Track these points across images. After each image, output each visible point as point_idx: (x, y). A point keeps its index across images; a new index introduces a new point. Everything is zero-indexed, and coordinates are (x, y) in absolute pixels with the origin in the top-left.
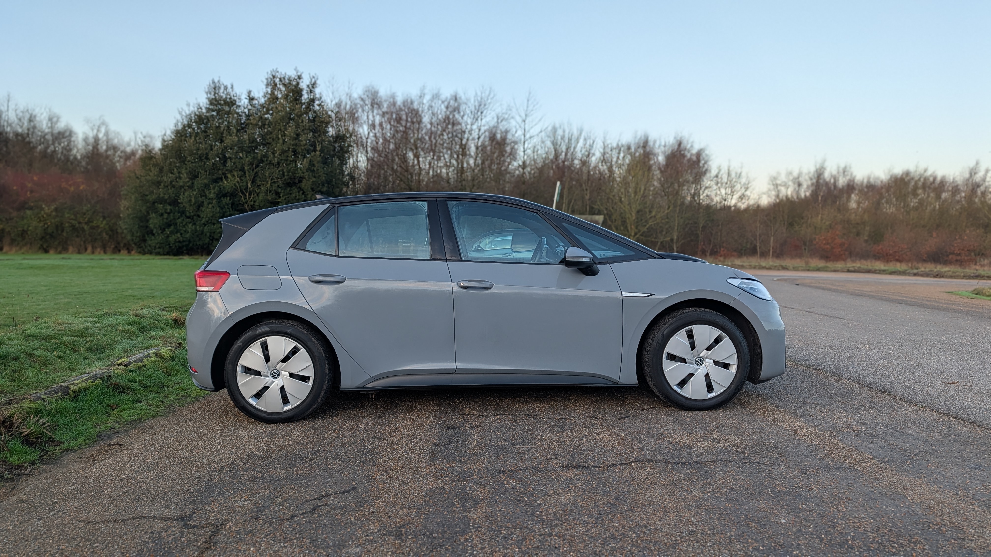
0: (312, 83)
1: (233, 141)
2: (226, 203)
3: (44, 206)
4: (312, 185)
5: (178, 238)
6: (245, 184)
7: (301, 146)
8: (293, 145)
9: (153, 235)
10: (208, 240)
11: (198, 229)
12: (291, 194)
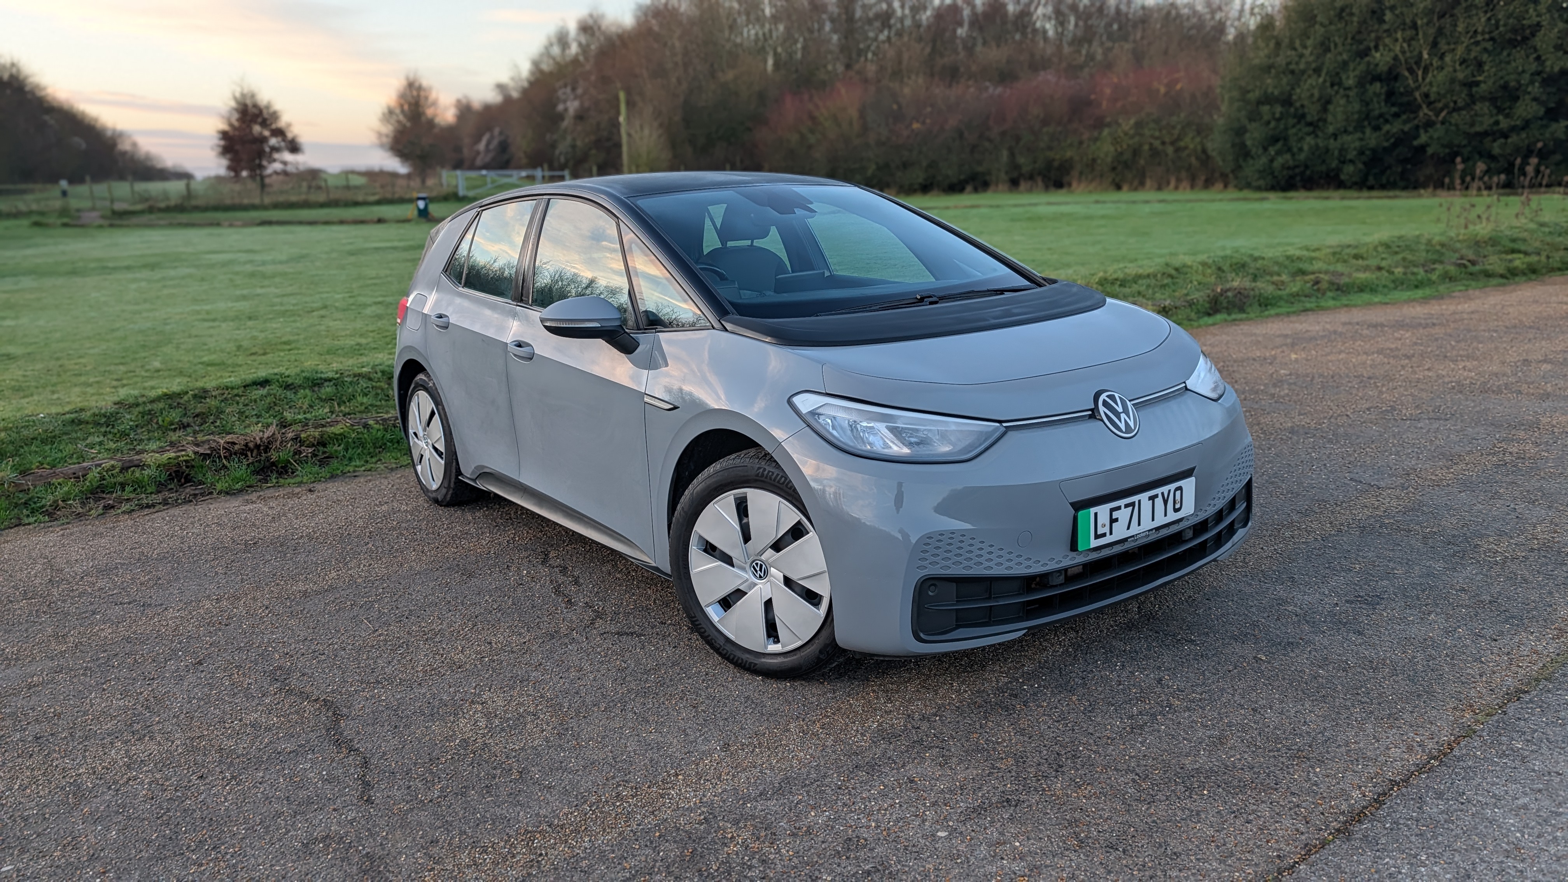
2: (1375, 93)
3: (1122, 121)
6: (1416, 53)
9: (1253, 158)
11: (1321, 145)
12: (1508, 63)
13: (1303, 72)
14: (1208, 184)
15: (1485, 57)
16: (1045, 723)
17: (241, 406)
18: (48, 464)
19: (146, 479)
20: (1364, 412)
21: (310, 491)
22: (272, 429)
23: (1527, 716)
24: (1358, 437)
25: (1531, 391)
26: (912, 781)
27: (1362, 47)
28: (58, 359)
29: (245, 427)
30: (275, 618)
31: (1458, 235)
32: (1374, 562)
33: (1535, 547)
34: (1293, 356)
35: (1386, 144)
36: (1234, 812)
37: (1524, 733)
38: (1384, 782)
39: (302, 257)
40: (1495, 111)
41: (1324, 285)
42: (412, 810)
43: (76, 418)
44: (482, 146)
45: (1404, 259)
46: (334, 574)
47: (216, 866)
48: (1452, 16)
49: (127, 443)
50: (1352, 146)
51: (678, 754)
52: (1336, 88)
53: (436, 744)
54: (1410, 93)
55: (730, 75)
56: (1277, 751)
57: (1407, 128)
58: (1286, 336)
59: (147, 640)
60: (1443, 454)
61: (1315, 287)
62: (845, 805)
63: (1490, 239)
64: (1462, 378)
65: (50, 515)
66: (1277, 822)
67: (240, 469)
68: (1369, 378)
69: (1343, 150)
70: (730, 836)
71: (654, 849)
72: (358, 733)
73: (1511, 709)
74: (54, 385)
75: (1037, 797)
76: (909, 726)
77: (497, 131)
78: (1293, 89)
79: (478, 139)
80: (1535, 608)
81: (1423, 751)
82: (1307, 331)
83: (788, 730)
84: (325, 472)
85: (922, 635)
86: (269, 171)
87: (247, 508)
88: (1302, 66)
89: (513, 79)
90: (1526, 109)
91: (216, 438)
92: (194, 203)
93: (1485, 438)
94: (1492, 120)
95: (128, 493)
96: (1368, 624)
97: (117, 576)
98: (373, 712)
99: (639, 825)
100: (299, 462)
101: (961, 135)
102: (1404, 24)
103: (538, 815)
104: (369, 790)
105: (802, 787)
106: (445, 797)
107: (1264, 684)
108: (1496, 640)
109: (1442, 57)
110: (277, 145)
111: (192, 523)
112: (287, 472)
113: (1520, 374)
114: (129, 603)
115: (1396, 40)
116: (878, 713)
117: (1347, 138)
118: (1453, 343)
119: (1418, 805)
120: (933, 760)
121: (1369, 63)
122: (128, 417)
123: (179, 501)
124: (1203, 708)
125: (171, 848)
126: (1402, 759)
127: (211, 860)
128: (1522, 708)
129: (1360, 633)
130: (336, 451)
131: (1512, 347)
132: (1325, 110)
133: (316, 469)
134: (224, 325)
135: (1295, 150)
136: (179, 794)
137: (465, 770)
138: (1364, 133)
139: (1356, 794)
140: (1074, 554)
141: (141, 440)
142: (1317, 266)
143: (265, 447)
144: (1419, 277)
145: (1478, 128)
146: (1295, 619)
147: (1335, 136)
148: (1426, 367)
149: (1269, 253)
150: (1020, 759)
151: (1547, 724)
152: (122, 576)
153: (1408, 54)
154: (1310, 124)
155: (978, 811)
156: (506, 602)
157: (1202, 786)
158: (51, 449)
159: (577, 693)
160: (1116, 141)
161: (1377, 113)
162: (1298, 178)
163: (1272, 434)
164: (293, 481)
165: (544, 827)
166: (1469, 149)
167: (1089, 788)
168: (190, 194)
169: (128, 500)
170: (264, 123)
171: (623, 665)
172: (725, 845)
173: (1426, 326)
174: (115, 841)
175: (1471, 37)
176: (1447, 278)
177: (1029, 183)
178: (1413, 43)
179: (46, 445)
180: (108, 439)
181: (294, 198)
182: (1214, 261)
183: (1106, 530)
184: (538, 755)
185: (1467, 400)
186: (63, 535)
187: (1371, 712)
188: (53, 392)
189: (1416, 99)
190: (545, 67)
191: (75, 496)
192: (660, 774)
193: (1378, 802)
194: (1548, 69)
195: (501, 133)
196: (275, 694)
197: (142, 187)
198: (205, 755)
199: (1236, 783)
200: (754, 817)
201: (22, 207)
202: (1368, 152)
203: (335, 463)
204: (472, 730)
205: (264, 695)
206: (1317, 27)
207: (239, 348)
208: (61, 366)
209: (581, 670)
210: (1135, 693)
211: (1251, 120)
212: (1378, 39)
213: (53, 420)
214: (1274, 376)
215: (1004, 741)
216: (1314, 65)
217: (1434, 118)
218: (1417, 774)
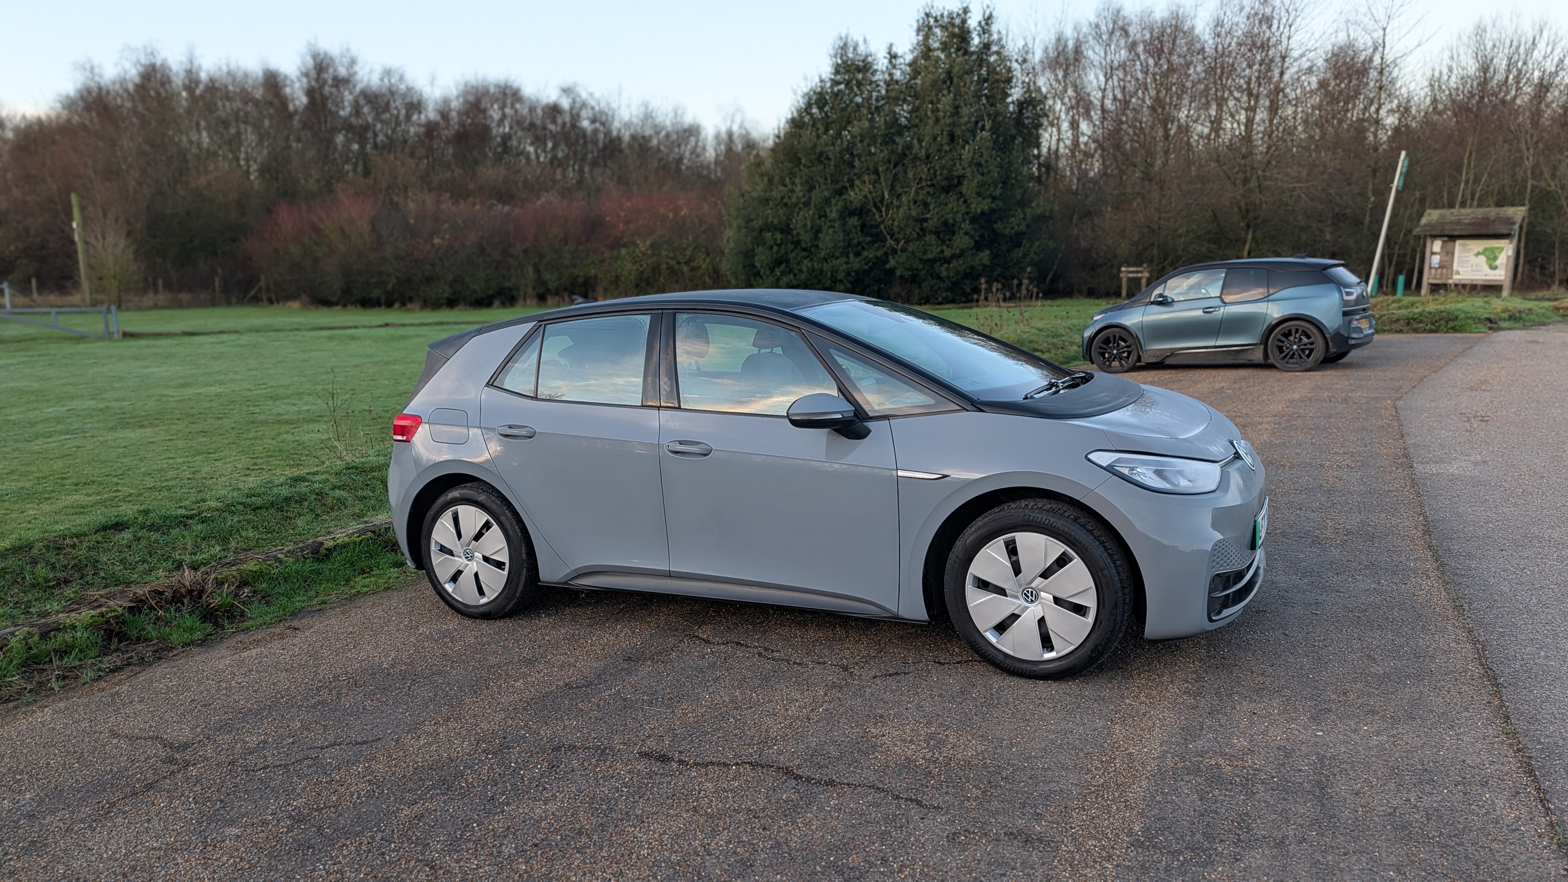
0: (986, 16)
1: (862, 129)
2: (853, 225)
3: (638, 242)
4: (978, 187)
5: (791, 281)
6: (879, 193)
7: (961, 125)
8: (949, 125)
9: (761, 277)
10: (829, 282)
11: (816, 267)
12: (946, 204)
13: (796, 205)
15: (929, 199)
27: (838, 186)
35: (866, 267)
40: (940, 242)
48: (903, 165)
50: (841, 268)
52: (823, 219)
54: (877, 225)
55: (203, 181)
57: (879, 254)
69: (834, 271)
78: (789, 219)
88: (794, 200)
90: (961, 241)
94: (939, 250)
101: (482, 250)
102: (868, 169)
109: (899, 196)
115: (865, 182)
117: (835, 262)
121: (846, 200)
132: (816, 237)
138: (848, 257)
145: (930, 256)
147: (825, 259)
153: (874, 194)
154: (804, 250)
160: (635, 260)
161: (856, 241)
166: (924, 272)
175: (918, 184)
177: (557, 298)
178: (877, 185)
189: (882, 231)
194: (973, 210)
202: (853, 274)
206: (802, 168)
211: (757, 244)
212: (851, 180)
216: (803, 200)
217: (896, 246)
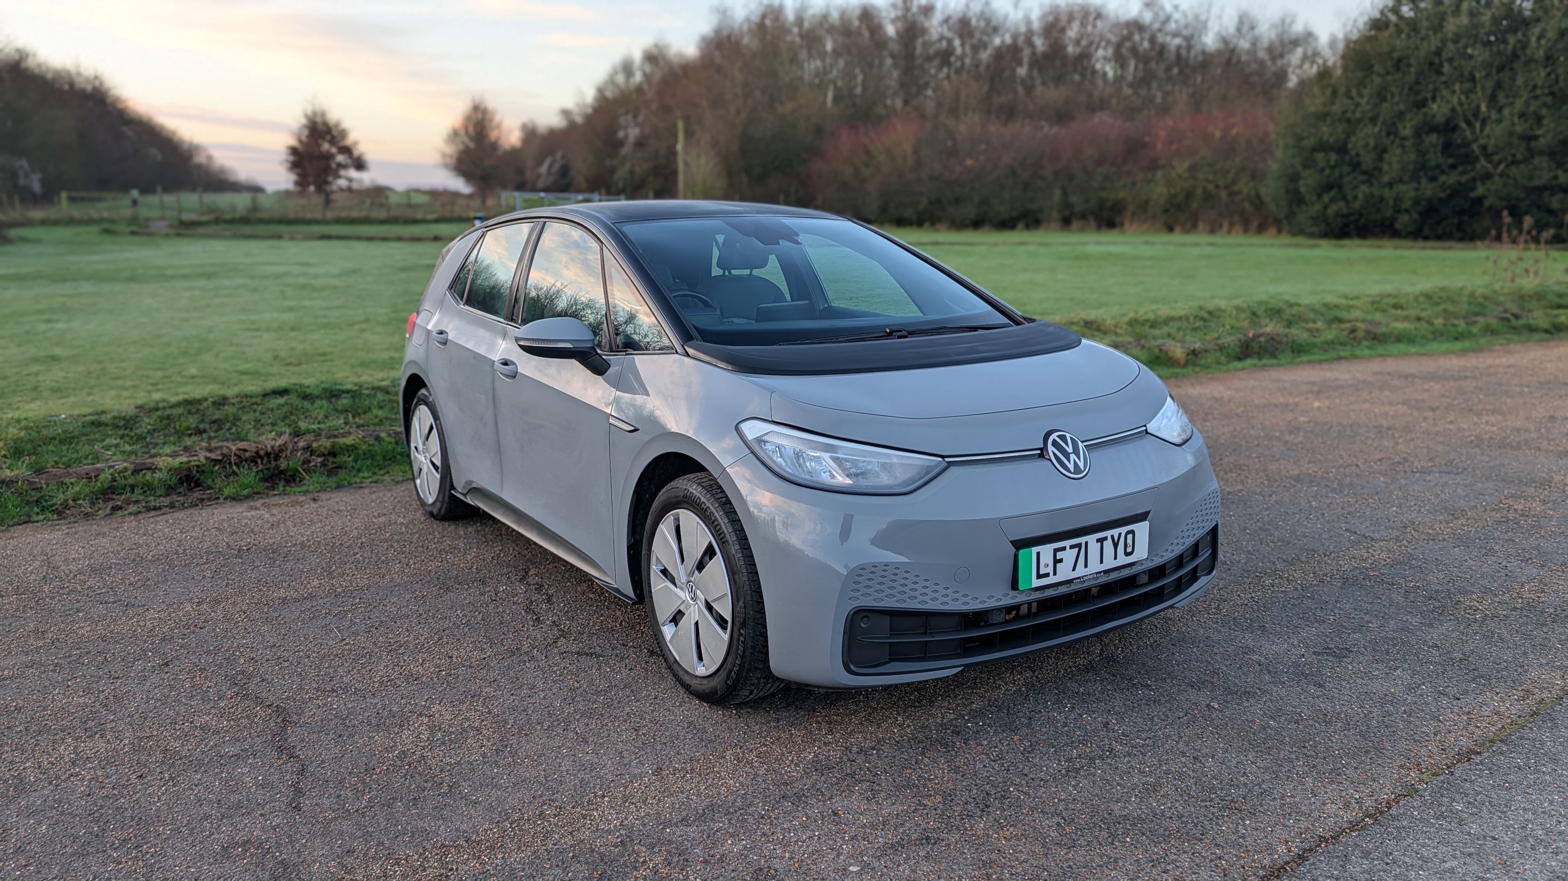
13: (1359, 121)
14: (1261, 229)
15: (1544, 111)
16: (982, 761)
17: (258, 414)
18: (63, 464)
19: (156, 482)
20: (1375, 463)
21: (314, 500)
22: (285, 438)
23: (1473, 778)
24: (1363, 487)
25: (1551, 448)
26: (835, 814)
27: (1419, 98)
28: (101, 362)
29: (259, 435)
30: (249, 623)
31: (1502, 288)
32: (1350, 614)
33: (1519, 606)
34: (1317, 404)
35: (1442, 195)
36: (1153, 861)
37: (1467, 795)
38: (1313, 838)
39: (354, 272)
40: (1553, 166)
41: (1360, 334)
42: (336, 819)
43: (96, 420)
44: (543, 169)
45: (1445, 311)
46: (316, 582)
47: (134, 865)
48: (1512, 69)
49: (142, 447)
50: (1408, 195)
51: (609, 776)
52: (1392, 137)
53: (375, 755)
54: (1467, 144)
55: (788, 107)
56: (1210, 801)
57: (1463, 179)
58: (1314, 383)
59: (122, 639)
60: (1445, 508)
61: (1352, 336)
62: (764, 834)
63: (1536, 293)
64: (1483, 432)
65: (59, 513)
66: (1194, 873)
67: (249, 476)
68: (1389, 429)
69: (1397, 199)
70: (642, 860)
71: (564, 870)
72: (303, 740)
73: (1459, 770)
74: (92, 387)
75: (957, 836)
76: (845, 759)
77: (559, 155)
78: (1348, 137)
79: (540, 162)
80: (1506, 668)
81: (1360, 808)
82: (1336, 379)
83: (724, 757)
84: (332, 481)
85: (852, 667)
86: (334, 187)
87: (249, 514)
88: (1358, 115)
89: (577, 105)
91: (230, 444)
92: (258, 215)
93: (1492, 494)
94: (1551, 175)
95: (137, 495)
96: (1330, 677)
97: (109, 575)
98: (322, 720)
99: (555, 845)
100: (308, 471)
101: (1014, 173)
102: (1462, 76)
103: (457, 830)
104: (300, 797)
105: (725, 815)
106: (372, 807)
107: (1211, 732)
108: (1458, 699)
109: (1500, 110)
110: (344, 162)
111: (193, 527)
112: (294, 480)
113: (1543, 430)
114: (114, 603)
115: (1454, 92)
116: (817, 744)
117: (1402, 188)
118: (1481, 397)
119: (1341, 863)
120: (862, 794)
121: (1426, 114)
122: (147, 420)
123: (186, 505)
124: (1144, 754)
125: (95, 845)
126: (1336, 816)
127: (131, 859)
128: (1470, 770)
129: (1320, 686)
130: (345, 462)
131: (1541, 403)
132: (1380, 158)
133: (323, 479)
134: (266, 336)
135: (1349, 198)
136: (116, 792)
137: (397, 782)
138: (1419, 183)
139: (1281, 849)
140: (1015, 593)
141: (156, 444)
142: (1356, 314)
143: (275, 455)
144: (1460, 329)
145: (1536, 183)
146: (1257, 668)
147: (1390, 185)
148: (1449, 420)
149: (1305, 300)
150: (948, 797)
151: (1493, 787)
152: (114, 576)
153: (1466, 107)
155: (894, 848)
156: (475, 617)
157: (1126, 833)
158: (68, 449)
159: (524, 711)
160: (1169, 183)
161: (1433, 163)
162: (1352, 226)
163: (1276, 481)
164: (299, 489)
165: (462, 842)
166: (1528, 202)
167: (1011, 829)
168: (255, 208)
169: (137, 502)
170: (333, 141)
171: (576, 685)
172: (636, 868)
173: (1457, 379)
174: (44, 835)
175: (1531, 91)
176: (1489, 331)
177: (1081, 222)
179: (64, 445)
180: (125, 442)
181: (355, 214)
182: (1249, 306)
183: (1050, 570)
184: (472, 770)
185: (1483, 454)
186: (68, 534)
187: (1314, 766)
188: (89, 394)
189: (1473, 151)
190: (609, 94)
191: (86, 496)
192: (587, 795)
193: (1302, 858)
195: (563, 157)
196: (231, 698)
197: (211, 198)
198: (149, 755)
199: (1161, 831)
200: (670, 842)
201: (94, 214)
202: (1423, 203)
203: (343, 474)
204: (413, 742)
205: (220, 699)
206: (1374, 77)
207: (276, 358)
208: (102, 369)
209: (534, 687)
210: (1079, 736)
211: (1305, 166)
212: (1435, 90)
213: (74, 421)
214: (1293, 423)
215: (936, 777)
216: (1370, 115)
217: (1492, 170)
218: (1348, 831)
